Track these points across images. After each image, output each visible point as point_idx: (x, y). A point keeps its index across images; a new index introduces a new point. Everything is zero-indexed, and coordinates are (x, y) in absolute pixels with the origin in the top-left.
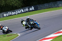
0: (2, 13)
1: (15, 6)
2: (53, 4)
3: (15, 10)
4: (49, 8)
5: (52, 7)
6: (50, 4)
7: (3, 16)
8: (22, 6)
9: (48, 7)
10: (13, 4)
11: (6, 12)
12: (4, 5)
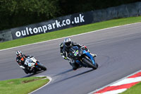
0: (13, 30)
1: (40, 13)
2: (126, 9)
3: (40, 21)
4: (119, 18)
5: (126, 17)
6: (121, 9)
7: (15, 37)
8: (56, 13)
9: (116, 16)
10: (37, 9)
11: (22, 28)
12: (17, 12)
